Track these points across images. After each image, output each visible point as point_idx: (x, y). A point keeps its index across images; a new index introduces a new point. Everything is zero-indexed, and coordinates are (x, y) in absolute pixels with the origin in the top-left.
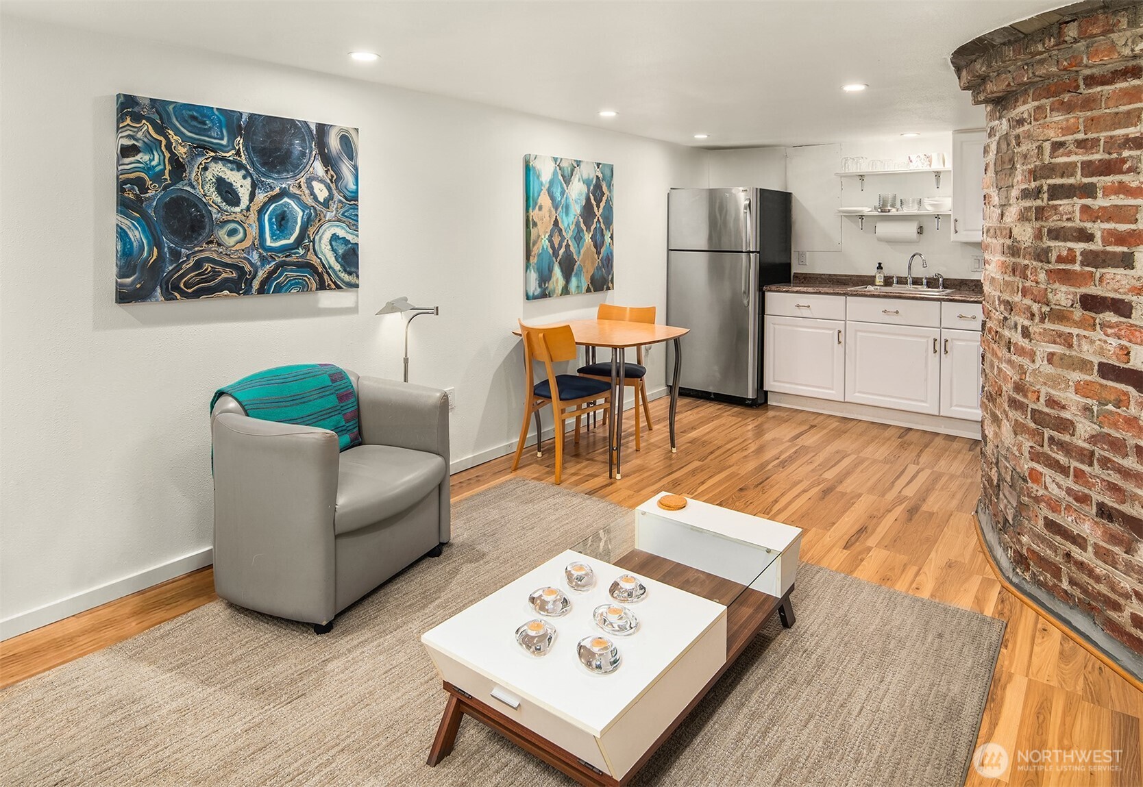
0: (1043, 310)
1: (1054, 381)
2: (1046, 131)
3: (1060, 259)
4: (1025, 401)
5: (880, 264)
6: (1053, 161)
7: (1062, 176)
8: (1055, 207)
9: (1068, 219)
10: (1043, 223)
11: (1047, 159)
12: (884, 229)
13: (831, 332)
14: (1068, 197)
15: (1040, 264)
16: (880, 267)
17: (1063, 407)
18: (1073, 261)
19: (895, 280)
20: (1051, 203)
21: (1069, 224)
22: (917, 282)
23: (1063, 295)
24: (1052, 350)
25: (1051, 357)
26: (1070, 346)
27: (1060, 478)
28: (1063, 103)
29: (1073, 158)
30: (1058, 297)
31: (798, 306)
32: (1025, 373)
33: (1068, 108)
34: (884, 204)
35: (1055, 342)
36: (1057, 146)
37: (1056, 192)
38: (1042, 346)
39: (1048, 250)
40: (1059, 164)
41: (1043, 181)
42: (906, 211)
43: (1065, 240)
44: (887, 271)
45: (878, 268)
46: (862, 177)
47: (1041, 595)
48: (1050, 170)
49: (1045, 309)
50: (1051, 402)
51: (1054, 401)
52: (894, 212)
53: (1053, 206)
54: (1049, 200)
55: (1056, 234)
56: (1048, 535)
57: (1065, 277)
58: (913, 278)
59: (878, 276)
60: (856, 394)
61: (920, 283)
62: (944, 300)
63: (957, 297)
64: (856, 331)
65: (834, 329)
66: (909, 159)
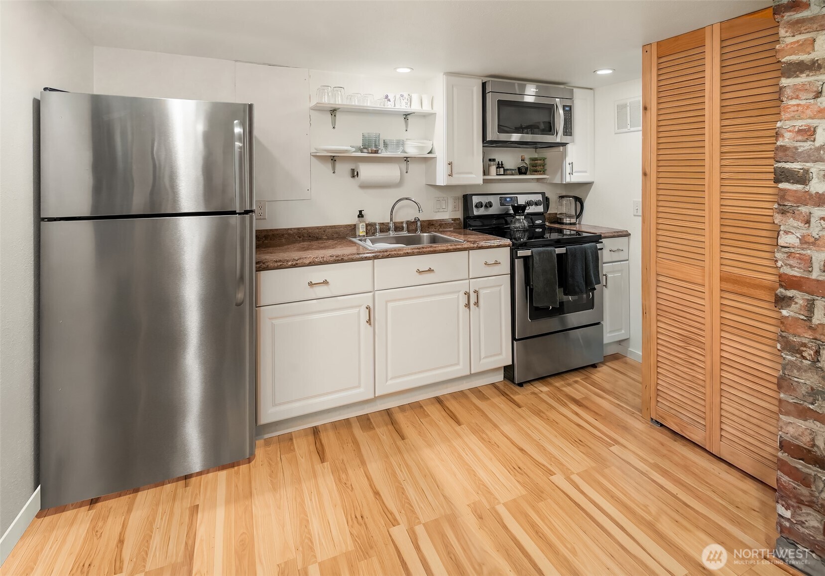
5: (360, 212)
12: (367, 172)
13: (358, 311)
16: (361, 215)
19: (377, 228)
22: (398, 227)
31: (311, 284)
34: (370, 145)
44: (370, 218)
45: (359, 217)
46: (333, 111)
52: (380, 153)
58: (395, 223)
59: (361, 225)
60: (390, 382)
61: (402, 229)
62: (473, 249)
63: (483, 244)
64: (387, 302)
65: (360, 306)
66: (387, 97)
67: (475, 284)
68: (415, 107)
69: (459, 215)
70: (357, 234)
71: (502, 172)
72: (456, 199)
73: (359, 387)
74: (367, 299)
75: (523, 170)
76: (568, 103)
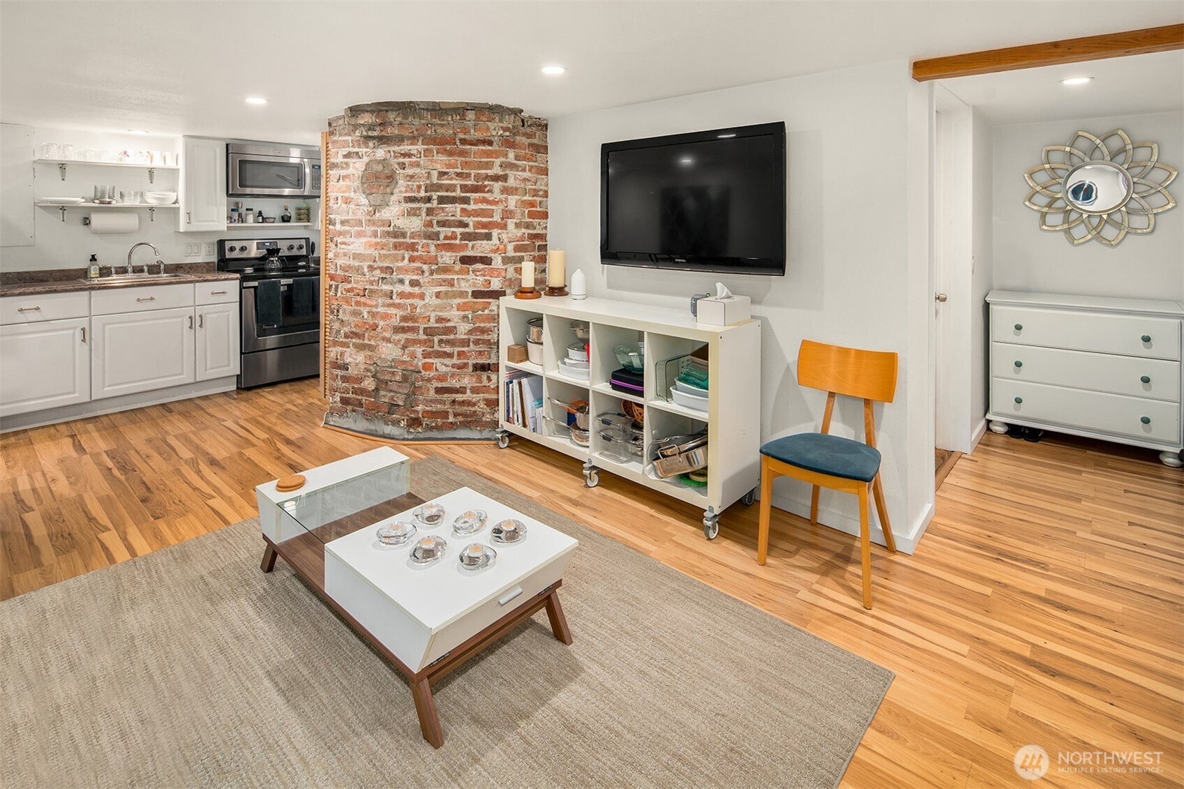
0: (433, 268)
1: (442, 308)
2: (434, 164)
3: (446, 238)
4: (416, 325)
5: (93, 256)
6: (440, 182)
7: (447, 191)
8: (443, 209)
9: (452, 216)
10: (433, 218)
11: (435, 181)
13: (72, 331)
14: (452, 203)
15: (431, 241)
16: (93, 259)
17: (449, 320)
18: (455, 238)
19: (113, 270)
20: (440, 206)
21: (453, 218)
22: (137, 270)
23: (447, 258)
24: (438, 290)
25: (438, 295)
26: (453, 285)
27: (447, 361)
28: (446, 150)
29: (454, 182)
30: (444, 259)
31: (20, 310)
32: (416, 308)
33: (450, 153)
34: (103, 196)
35: (441, 285)
36: (442, 174)
37: (442, 200)
38: (430, 289)
39: (438, 234)
40: (444, 184)
41: (433, 193)
42: (127, 202)
43: (450, 227)
44: (103, 261)
45: (91, 261)
46: (63, 166)
47: (435, 434)
48: (439, 187)
49: (434, 267)
50: (440, 320)
51: (442, 319)
52: (114, 204)
53: (441, 208)
54: (438, 204)
55: (442, 224)
56: (438, 397)
57: (449, 248)
58: (134, 267)
59: (92, 268)
60: (106, 389)
61: (142, 271)
62: (198, 281)
63: (210, 278)
64: (104, 325)
65: (76, 328)
66: (125, 153)
67: (199, 310)
68: (157, 163)
69: (214, 258)
70: (89, 276)
71: (261, 221)
72: (210, 244)
73: (74, 392)
74: (84, 323)
75: (286, 219)
76: (316, 163)
